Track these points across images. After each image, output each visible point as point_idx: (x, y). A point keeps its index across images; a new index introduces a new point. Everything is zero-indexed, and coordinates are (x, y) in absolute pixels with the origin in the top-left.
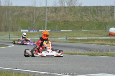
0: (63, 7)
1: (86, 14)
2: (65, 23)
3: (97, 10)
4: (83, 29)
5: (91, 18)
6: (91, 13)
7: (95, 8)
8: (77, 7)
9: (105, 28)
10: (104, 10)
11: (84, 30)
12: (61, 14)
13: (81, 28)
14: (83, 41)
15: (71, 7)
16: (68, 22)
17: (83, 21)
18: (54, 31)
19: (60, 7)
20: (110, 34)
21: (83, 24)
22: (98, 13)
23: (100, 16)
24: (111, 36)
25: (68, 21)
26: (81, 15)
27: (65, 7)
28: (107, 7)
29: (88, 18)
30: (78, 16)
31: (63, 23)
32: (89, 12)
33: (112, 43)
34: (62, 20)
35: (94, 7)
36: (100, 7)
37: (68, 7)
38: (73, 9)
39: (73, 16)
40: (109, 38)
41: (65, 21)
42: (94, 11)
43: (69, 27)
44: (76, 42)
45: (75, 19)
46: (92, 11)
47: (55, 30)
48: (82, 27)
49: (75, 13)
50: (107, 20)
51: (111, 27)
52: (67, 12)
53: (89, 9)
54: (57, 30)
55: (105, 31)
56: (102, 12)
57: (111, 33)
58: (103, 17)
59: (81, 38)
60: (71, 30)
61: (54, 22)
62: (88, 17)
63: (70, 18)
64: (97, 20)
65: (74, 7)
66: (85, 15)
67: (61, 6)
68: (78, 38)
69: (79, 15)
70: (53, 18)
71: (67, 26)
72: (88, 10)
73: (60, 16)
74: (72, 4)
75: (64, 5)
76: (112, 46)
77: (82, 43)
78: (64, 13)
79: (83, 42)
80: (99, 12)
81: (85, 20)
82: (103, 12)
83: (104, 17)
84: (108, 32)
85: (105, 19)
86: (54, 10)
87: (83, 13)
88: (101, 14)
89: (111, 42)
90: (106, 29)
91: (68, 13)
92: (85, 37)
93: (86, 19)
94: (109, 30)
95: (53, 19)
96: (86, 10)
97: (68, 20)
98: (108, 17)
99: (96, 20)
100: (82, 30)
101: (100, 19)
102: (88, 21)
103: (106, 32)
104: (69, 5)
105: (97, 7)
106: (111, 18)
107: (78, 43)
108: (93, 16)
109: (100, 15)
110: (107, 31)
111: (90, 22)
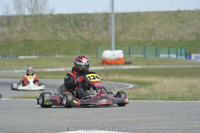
0: (21, 16)
1: (62, 28)
2: (26, 45)
3: (82, 21)
4: (59, 54)
5: (72, 34)
6: (71, 26)
7: (78, 17)
8: (46, 15)
9: (95, 51)
10: (93, 21)
11: (60, 56)
12: (18, 28)
13: (53, 52)
14: (57, 75)
15: (36, 15)
16: (31, 43)
17: (57, 40)
18: (7, 58)
19: (17, 17)
20: (105, 62)
21: (57, 45)
22: (83, 26)
23: (86, 30)
24: (105, 64)
25: (31, 41)
26: (53, 29)
27: (25, 17)
28: (97, 14)
29: (65, 34)
30: (48, 31)
31: (23, 44)
32: (68, 24)
33: (107, 78)
34: (21, 39)
35: (76, 15)
36: (86, 15)
37: (30, 16)
38: (39, 19)
39: (40, 32)
40: (102, 68)
41: (26, 40)
42: (76, 22)
43: (34, 51)
44: (45, 76)
45: (43, 37)
46: (72, 21)
47: (9, 57)
48: (56, 51)
49: (43, 26)
50: (98, 38)
51: (106, 50)
52: (29, 24)
53: (68, 19)
54: (12, 57)
55: (95, 56)
56: (89, 23)
57: (106, 59)
58: (91, 32)
59: (55, 70)
60: (37, 57)
61: (6, 42)
62: (67, 33)
63: (34, 35)
64: (82, 38)
65: (41, 16)
66: (61, 30)
67: (19, 14)
68: (48, 70)
69: (51, 30)
70: (4, 35)
71: (29, 50)
72: (66, 20)
73: (17, 31)
74: (37, 10)
75: (23, 13)
76: (107, 82)
77: (55, 78)
78: (23, 27)
79: (58, 77)
80: (84, 23)
81: (61, 38)
82: (91, 23)
83: (94, 33)
84: (100, 58)
85: (95, 35)
86: (5, 22)
87: (57, 26)
88: (88, 27)
89: (106, 76)
90: (98, 54)
91: (31, 27)
92: (62, 67)
93: (62, 36)
94: (102, 54)
95: (4, 38)
96: (61, 20)
97: (32, 38)
98: (99, 32)
99: (79, 38)
100: (57, 56)
101: (86, 35)
102: (66, 39)
103: (97, 58)
104: (33, 12)
105: (81, 15)
106: (105, 33)
107: (48, 79)
108: (74, 32)
109: (86, 28)
110: (98, 56)
111: (69, 41)
